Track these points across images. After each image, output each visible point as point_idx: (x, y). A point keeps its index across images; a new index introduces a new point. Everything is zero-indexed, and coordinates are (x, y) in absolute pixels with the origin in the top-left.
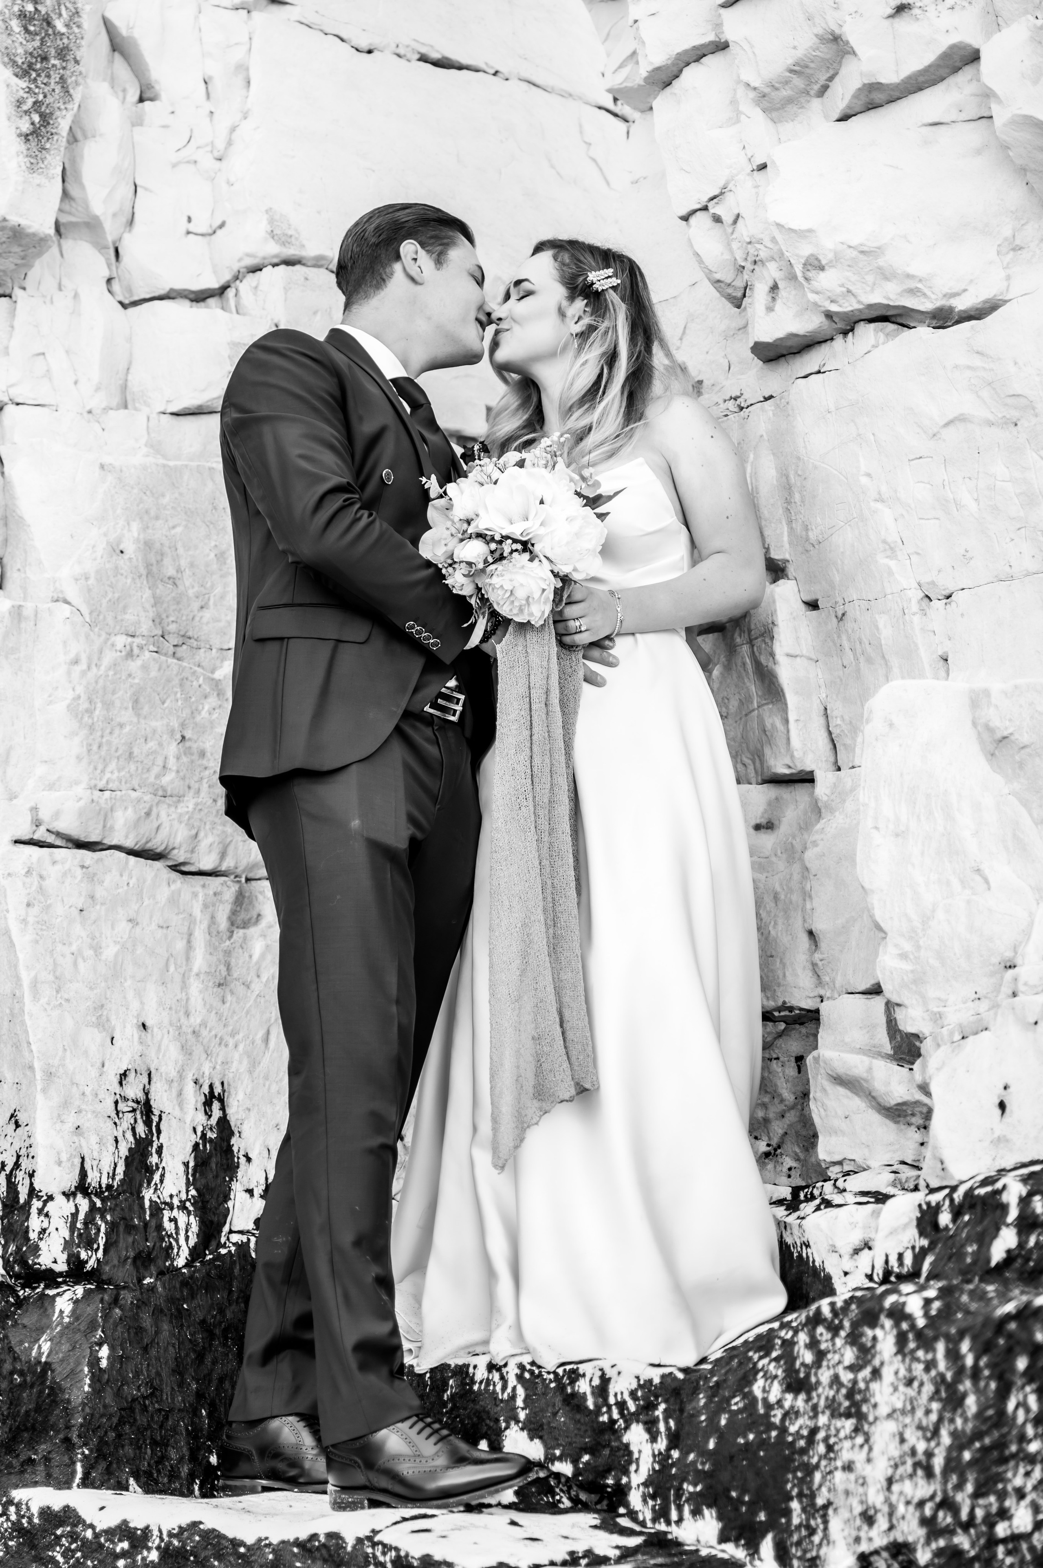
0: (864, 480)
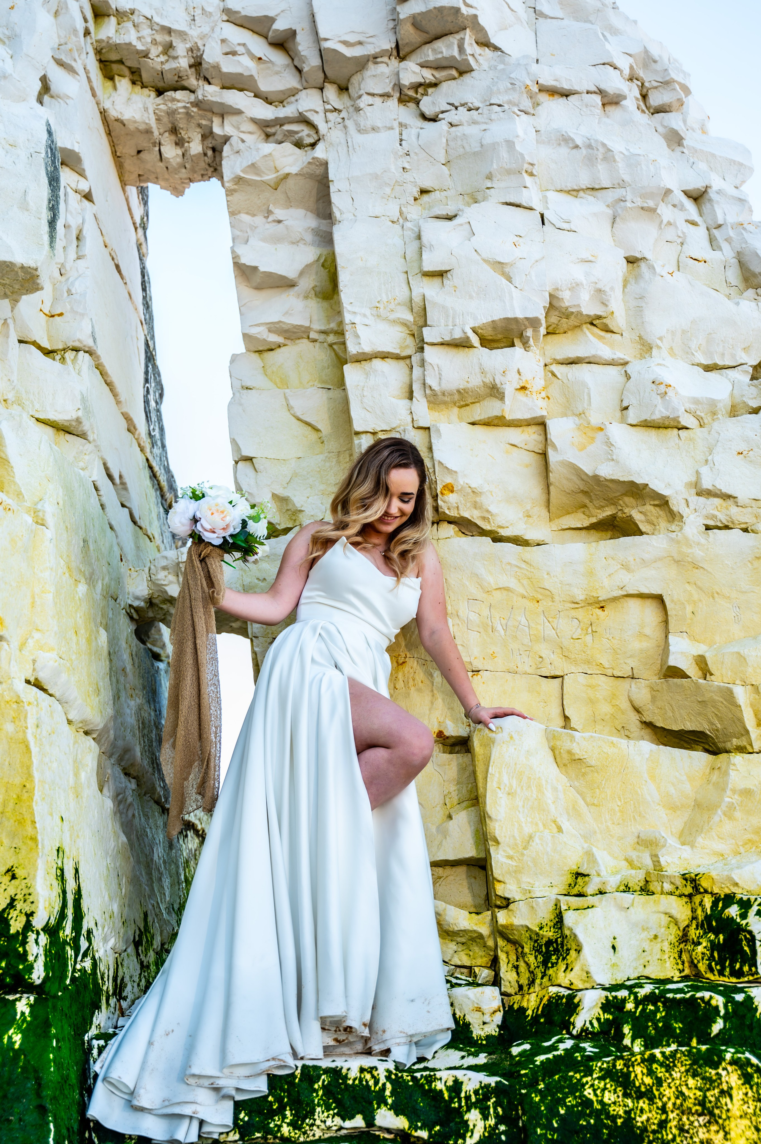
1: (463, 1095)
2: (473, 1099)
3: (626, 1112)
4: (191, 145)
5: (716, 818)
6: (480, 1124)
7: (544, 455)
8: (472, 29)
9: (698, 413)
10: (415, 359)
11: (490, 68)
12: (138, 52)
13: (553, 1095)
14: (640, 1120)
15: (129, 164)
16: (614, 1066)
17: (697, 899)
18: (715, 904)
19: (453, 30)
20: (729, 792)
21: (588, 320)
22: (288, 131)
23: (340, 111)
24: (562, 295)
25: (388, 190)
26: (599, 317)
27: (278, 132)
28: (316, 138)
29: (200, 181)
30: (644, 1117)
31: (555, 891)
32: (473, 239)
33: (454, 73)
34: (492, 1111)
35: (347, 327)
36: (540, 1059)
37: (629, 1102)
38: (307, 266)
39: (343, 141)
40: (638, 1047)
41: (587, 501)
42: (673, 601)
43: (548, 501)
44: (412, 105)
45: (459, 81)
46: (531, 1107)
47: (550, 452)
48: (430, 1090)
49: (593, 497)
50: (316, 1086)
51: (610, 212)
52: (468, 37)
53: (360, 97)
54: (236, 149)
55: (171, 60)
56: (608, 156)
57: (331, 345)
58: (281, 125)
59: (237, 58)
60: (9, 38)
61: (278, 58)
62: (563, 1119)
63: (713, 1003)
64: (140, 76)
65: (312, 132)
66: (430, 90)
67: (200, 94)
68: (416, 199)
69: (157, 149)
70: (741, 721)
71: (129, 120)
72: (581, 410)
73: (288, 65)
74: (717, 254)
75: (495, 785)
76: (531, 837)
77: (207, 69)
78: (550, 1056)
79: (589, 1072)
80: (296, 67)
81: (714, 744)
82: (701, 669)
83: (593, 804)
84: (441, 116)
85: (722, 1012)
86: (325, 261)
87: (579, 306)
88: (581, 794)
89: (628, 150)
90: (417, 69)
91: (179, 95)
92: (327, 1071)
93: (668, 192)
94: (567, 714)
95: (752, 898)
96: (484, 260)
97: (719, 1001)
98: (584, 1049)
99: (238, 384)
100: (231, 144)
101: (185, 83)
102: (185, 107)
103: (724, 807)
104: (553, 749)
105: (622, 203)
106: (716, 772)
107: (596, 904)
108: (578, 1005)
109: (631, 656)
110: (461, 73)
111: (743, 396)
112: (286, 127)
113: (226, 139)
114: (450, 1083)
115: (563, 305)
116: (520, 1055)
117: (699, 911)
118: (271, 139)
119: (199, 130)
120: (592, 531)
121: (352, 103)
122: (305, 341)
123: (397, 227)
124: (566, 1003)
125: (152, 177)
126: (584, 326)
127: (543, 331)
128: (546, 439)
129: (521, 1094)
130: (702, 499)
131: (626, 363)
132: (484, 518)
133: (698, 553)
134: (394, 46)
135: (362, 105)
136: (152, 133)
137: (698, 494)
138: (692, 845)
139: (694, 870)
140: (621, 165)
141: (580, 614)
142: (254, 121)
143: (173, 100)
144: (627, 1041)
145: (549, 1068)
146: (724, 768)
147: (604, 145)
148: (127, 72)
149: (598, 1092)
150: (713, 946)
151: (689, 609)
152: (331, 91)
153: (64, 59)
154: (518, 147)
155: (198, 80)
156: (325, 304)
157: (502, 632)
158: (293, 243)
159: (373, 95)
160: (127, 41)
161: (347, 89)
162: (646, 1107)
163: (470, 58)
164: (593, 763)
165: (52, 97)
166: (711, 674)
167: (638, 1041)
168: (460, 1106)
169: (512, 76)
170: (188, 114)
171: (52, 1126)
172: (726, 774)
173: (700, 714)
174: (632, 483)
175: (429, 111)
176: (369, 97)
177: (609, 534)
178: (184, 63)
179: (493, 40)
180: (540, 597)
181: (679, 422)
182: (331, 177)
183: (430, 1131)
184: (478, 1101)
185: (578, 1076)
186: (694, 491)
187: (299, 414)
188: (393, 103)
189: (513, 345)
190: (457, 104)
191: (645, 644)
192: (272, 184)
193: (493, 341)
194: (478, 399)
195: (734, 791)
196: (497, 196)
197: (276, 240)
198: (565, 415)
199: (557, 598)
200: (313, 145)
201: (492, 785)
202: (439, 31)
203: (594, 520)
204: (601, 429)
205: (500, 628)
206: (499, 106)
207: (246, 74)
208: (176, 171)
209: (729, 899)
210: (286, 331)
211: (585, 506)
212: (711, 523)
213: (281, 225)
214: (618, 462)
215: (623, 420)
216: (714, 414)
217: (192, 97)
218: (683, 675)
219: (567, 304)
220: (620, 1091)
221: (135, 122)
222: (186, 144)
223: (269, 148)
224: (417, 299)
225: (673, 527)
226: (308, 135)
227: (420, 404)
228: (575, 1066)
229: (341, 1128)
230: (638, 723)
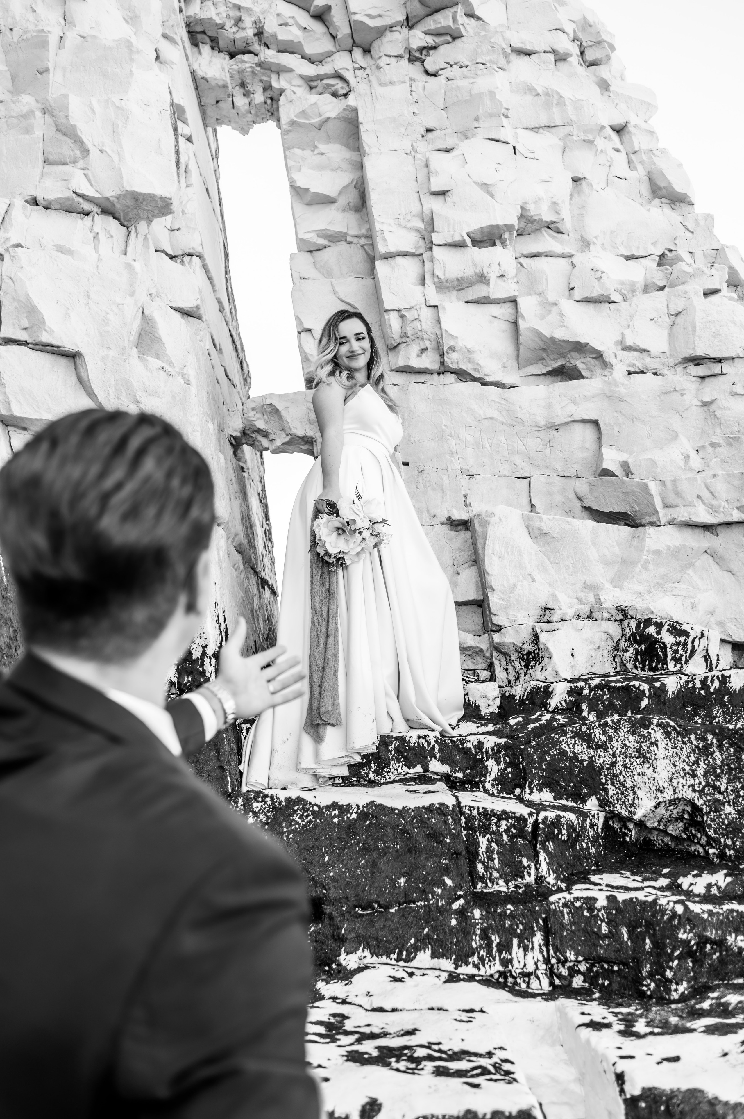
0: (444, 427)
1: (484, 750)
2: (491, 753)
3: (589, 758)
4: (255, 95)
5: (637, 570)
6: (495, 768)
7: (515, 323)
8: (463, 4)
9: (623, 291)
10: (426, 256)
11: (475, 34)
12: (217, 25)
13: (541, 749)
14: (599, 762)
15: (210, 111)
16: (580, 729)
17: (626, 622)
18: (638, 625)
19: (448, 5)
20: (645, 553)
21: (546, 225)
22: (327, 85)
23: (365, 69)
24: (528, 207)
25: (403, 130)
26: (554, 223)
27: (320, 85)
28: (348, 90)
29: (260, 123)
30: (601, 760)
31: (532, 620)
32: (466, 166)
33: (449, 38)
34: (502, 759)
35: (378, 234)
36: (531, 726)
37: (591, 751)
38: (344, 187)
39: (369, 92)
40: (592, 717)
41: (545, 355)
42: (605, 424)
43: (518, 356)
44: (418, 64)
45: (453, 45)
46: (528, 757)
47: (520, 322)
48: (463, 748)
49: (550, 352)
50: (390, 748)
51: (561, 144)
52: (460, 10)
53: (380, 57)
54: (289, 99)
55: (240, 30)
56: (561, 101)
57: (362, 246)
58: (321, 80)
59: (288, 28)
60: (131, 18)
61: (317, 27)
62: (549, 763)
63: (641, 688)
64: (218, 43)
65: (345, 85)
66: (431, 52)
67: (262, 57)
68: (423, 136)
69: (230, 99)
70: (653, 505)
71: (211, 78)
72: (541, 290)
73: (325, 33)
74: (634, 172)
75: (491, 552)
76: (515, 585)
77: (267, 37)
78: (537, 725)
79: (564, 734)
80: (331, 34)
81: (633, 520)
82: (625, 470)
83: (555, 563)
84: (440, 72)
85: (647, 694)
86: (357, 183)
87: (540, 215)
88: (547, 556)
89: (574, 96)
90: (422, 36)
91: (247, 57)
92: (396, 739)
93: (603, 128)
94: (533, 502)
95: (664, 621)
96: (475, 182)
97: (645, 687)
98: (559, 720)
99: (296, 276)
100: (286, 95)
101: (251, 48)
102: (251, 67)
103: (642, 562)
104: (528, 527)
105: (570, 137)
106: (636, 539)
107: (560, 627)
108: (552, 692)
109: (576, 463)
110: (454, 39)
111: (653, 278)
112: (326, 81)
113: (281, 92)
114: (476, 743)
115: (529, 214)
116: (516, 724)
117: (627, 630)
118: (314, 90)
119: (261, 84)
120: (548, 377)
121: (374, 62)
122: (344, 243)
123: (410, 158)
124: (544, 691)
125: (226, 120)
126: (543, 229)
127: (515, 233)
128: (517, 312)
129: (520, 749)
130: (625, 353)
131: (571, 256)
132: (475, 369)
133: (622, 391)
134: (405, 18)
135: (382, 64)
136: (227, 87)
137: (623, 349)
138: (621, 588)
139: (623, 604)
140: (570, 108)
141: (542, 434)
142: (302, 77)
143: (243, 61)
144: (585, 714)
145: (538, 732)
146: (641, 536)
147: (558, 93)
148: (208, 40)
149: (571, 746)
150: (637, 653)
151: (616, 429)
152: (357, 53)
153: (168, 33)
154: (498, 96)
155: (260, 45)
156: (357, 216)
157: (489, 448)
158: (333, 170)
159: (390, 56)
160: (209, 17)
161: (369, 51)
162: (602, 754)
163: (461, 27)
164: (555, 535)
165: (161, 63)
166: (632, 474)
167: (592, 714)
168: (483, 758)
169: (492, 40)
170: (253, 72)
171: (229, 778)
172: (643, 540)
173: (624, 501)
174: (578, 342)
175: (431, 69)
176: (387, 58)
177: (559, 378)
178: (250, 33)
179: (478, 13)
180: (514, 423)
181: (610, 298)
182: (361, 120)
183: (464, 773)
184: (493, 754)
185: (557, 736)
186: (620, 347)
187: (342, 297)
188: (405, 62)
189: (494, 244)
190: (452, 63)
191: (586, 454)
192: (317, 126)
193: (481, 242)
194: (471, 284)
195: (649, 552)
196: (482, 134)
197: (321, 168)
198: (529, 294)
199: (526, 424)
200: (346, 95)
201: (488, 552)
202: (438, 6)
203: (549, 369)
204: (556, 304)
205: (487, 445)
206: (483, 64)
207: (295, 40)
208: (244, 116)
209: (648, 622)
210: (330, 236)
211: (543, 359)
212: (632, 369)
213: (324, 156)
214: (568, 328)
215: (570, 297)
216: (634, 291)
217: (256, 59)
218: (613, 475)
219: (532, 214)
220: (585, 744)
221: (216, 79)
222: (252, 95)
223: (314, 98)
224: (427, 212)
225: (606, 373)
226: (342, 88)
227: (431, 289)
228: (554, 730)
229: (408, 773)
230: (580, 507)
